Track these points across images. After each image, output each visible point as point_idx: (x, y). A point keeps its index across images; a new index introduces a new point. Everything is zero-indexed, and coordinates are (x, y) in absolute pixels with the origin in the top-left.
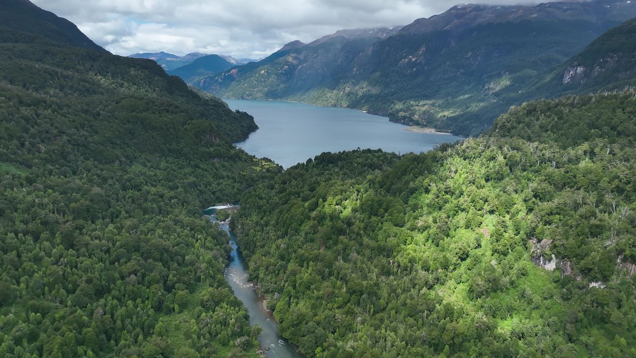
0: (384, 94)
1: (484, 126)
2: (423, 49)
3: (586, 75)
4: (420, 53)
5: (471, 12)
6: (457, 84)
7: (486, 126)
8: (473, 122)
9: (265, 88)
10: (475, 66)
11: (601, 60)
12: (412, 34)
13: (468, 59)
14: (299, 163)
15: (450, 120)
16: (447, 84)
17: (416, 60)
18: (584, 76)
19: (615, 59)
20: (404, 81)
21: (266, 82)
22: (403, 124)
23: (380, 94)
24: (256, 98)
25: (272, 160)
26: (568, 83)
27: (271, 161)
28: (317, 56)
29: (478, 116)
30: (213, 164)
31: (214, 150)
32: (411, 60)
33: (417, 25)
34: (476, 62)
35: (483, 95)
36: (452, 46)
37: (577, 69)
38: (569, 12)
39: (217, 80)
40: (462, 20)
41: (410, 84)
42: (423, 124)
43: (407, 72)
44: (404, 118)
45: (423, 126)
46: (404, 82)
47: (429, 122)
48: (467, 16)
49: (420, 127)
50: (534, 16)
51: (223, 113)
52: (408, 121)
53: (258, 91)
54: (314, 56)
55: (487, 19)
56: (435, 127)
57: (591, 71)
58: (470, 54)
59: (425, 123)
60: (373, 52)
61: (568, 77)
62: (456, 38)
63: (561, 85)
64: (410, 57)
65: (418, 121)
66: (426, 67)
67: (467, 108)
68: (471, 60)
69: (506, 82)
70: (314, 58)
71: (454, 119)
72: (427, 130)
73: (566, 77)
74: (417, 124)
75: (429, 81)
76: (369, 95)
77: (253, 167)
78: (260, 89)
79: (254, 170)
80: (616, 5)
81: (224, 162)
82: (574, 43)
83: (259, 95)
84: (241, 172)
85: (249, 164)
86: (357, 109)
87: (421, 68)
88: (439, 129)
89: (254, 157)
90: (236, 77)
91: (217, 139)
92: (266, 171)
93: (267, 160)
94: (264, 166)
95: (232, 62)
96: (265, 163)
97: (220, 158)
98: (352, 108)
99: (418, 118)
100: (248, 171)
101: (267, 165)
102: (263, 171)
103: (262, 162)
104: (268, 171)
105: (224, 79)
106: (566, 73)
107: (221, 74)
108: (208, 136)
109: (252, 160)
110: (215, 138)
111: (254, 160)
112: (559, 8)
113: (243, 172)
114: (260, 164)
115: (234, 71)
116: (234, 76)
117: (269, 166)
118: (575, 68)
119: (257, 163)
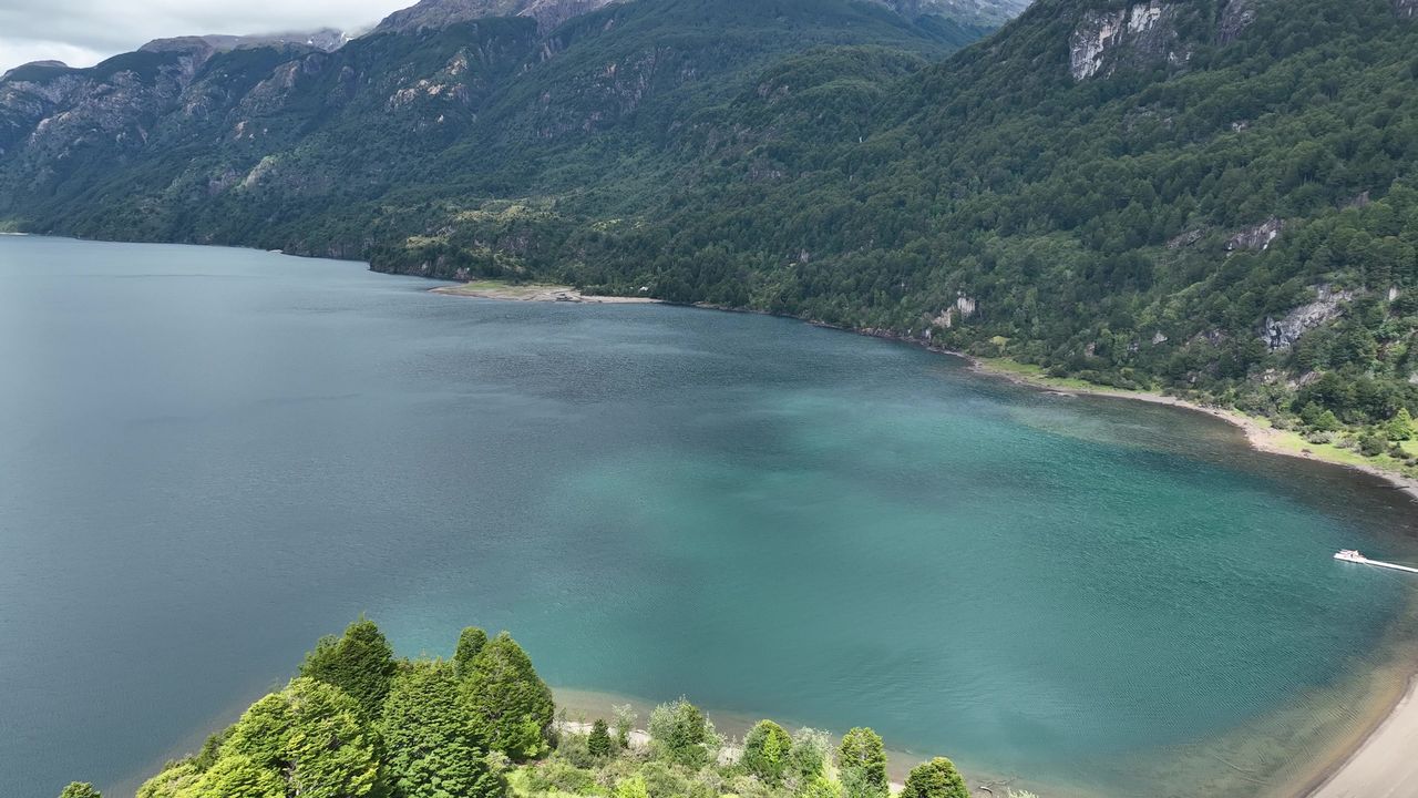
0: (346, 194)
2: (460, 63)
4: (453, 72)
6: (592, 150)
12: (420, 28)
13: (604, 81)
16: (557, 152)
17: (443, 92)
20: (412, 153)
26: (1098, 74)
28: (109, 92)
29: (748, 223)
32: (424, 91)
34: (635, 90)
36: (546, 57)
37: (1128, 19)
41: (431, 160)
42: (516, 272)
43: (416, 125)
44: (431, 254)
45: (517, 279)
46: (408, 157)
47: (536, 264)
49: (506, 281)
52: (447, 263)
56: (570, 280)
58: (612, 68)
59: (519, 269)
60: (300, 79)
61: (1092, 54)
62: (554, 38)
63: (1069, 83)
64: (423, 82)
65: (492, 259)
66: (475, 116)
67: (677, 204)
68: (619, 85)
69: (793, 114)
70: (100, 96)
71: (645, 247)
72: (547, 294)
73: (1082, 54)
74: (491, 272)
75: (495, 150)
76: (292, 198)
86: (249, 245)
87: (460, 117)
88: (596, 283)
98: (232, 243)
99: (487, 249)
106: (1081, 36)
118: (1123, 13)
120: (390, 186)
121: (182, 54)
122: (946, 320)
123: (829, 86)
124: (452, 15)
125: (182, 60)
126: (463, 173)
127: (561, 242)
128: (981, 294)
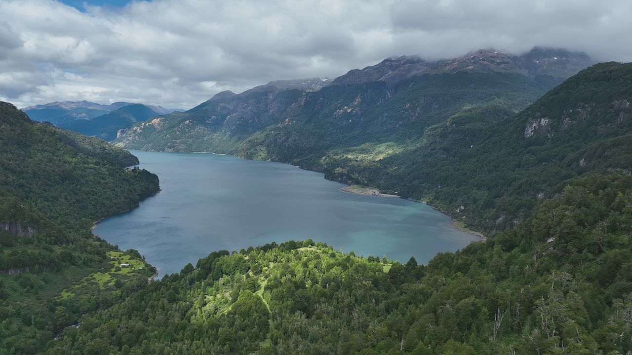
0: (319, 146)
1: (437, 187)
2: (358, 100)
3: (554, 127)
4: (356, 104)
5: (405, 64)
8: (422, 182)
9: (189, 140)
10: (414, 118)
11: (571, 111)
12: (346, 84)
13: (406, 110)
15: (395, 178)
16: (385, 136)
17: (351, 111)
18: (551, 130)
19: (587, 109)
20: (340, 133)
21: (190, 133)
22: (341, 182)
23: (314, 147)
24: (179, 150)
25: (142, 256)
26: (532, 136)
27: (140, 257)
28: (247, 106)
29: (428, 174)
32: (346, 110)
33: (351, 76)
34: (415, 113)
35: (430, 149)
36: (388, 97)
37: (540, 121)
38: (502, 66)
39: (136, 130)
40: (396, 72)
41: (346, 136)
42: (364, 183)
43: (342, 123)
44: (342, 175)
45: (365, 185)
47: (370, 181)
48: (401, 68)
49: (361, 186)
50: (471, 67)
51: (106, 173)
52: (346, 178)
53: (181, 143)
54: (244, 106)
55: (421, 71)
56: (378, 187)
57: (558, 124)
58: (408, 105)
59: (366, 182)
60: (307, 103)
61: (531, 130)
62: (391, 89)
63: (524, 139)
64: (345, 107)
65: (358, 179)
66: (362, 119)
67: (413, 164)
68: (410, 111)
69: (454, 135)
70: (244, 108)
71: (400, 178)
72: (370, 192)
73: (528, 130)
74: (357, 182)
75: (367, 134)
76: (302, 147)
77: (95, 276)
78: (184, 140)
79: (93, 283)
80: (545, 61)
81: (30, 276)
82: (515, 95)
83: (183, 146)
84: (65, 290)
85: (92, 269)
86: (288, 163)
87: (357, 120)
88: (384, 189)
89: (116, 249)
90: (158, 127)
91: (30, 229)
92: (115, 285)
93: (134, 254)
94: (120, 270)
95: (161, 112)
96: (128, 261)
97: (22, 269)
98: (284, 162)
99: (357, 175)
100: (78, 286)
101: (127, 267)
102: (109, 284)
103: (122, 259)
104: (118, 285)
105: (144, 129)
106: (528, 125)
107: (141, 124)
108: (4, 227)
109: (105, 257)
110: (25, 228)
111: (113, 254)
112: (493, 62)
113: (67, 292)
114: (117, 264)
115: (156, 121)
116: (156, 126)
117: (129, 270)
118: (539, 120)
119: (112, 262)
120: (332, 145)
121: (269, 93)
122: (458, 211)
123: (467, 126)
124: (358, 79)
125: (269, 94)
126: (355, 142)
127: (378, 175)
128: (465, 205)
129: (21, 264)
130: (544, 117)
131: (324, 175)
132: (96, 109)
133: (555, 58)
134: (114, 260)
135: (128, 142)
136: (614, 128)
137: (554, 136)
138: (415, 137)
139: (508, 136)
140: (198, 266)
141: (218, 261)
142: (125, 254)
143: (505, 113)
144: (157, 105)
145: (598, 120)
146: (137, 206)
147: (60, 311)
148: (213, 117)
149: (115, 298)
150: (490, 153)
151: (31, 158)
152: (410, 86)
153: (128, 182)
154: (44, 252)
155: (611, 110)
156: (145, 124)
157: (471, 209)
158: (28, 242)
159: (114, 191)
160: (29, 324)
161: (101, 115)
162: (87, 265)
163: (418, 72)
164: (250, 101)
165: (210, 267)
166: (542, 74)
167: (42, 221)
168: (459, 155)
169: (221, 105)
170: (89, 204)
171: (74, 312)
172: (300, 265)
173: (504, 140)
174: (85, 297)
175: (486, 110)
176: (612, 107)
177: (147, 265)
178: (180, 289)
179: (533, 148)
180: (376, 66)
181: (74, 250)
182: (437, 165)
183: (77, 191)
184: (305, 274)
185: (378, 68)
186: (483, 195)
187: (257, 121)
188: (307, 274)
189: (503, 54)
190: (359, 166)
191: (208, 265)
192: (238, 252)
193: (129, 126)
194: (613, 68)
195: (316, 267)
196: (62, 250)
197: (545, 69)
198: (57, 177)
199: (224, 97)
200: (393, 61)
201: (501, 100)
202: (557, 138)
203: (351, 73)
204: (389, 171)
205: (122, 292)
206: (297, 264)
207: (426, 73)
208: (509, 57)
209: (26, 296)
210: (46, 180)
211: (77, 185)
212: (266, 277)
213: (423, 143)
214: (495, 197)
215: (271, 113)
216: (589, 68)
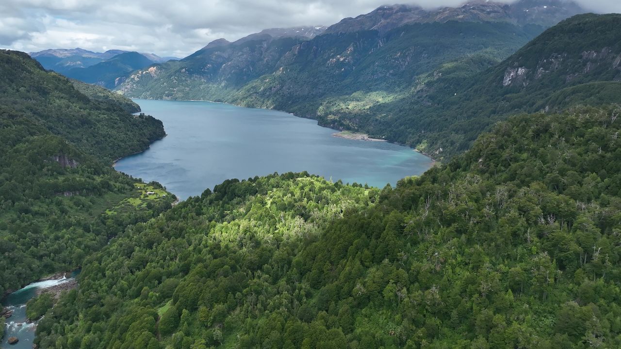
0: (312, 94)
1: (421, 132)
2: (351, 48)
3: (529, 76)
4: (348, 52)
5: (397, 12)
6: (387, 85)
7: (423, 132)
8: (408, 127)
9: (186, 88)
10: (404, 67)
11: (545, 61)
12: (339, 33)
13: (396, 59)
14: (190, 198)
15: (383, 125)
16: (376, 85)
17: (344, 60)
18: (527, 79)
19: (559, 60)
20: (333, 82)
21: (187, 81)
22: (333, 128)
23: (308, 95)
24: (177, 98)
26: (509, 85)
27: (162, 187)
28: (242, 55)
29: (414, 120)
30: (59, 204)
31: (64, 181)
32: (339, 59)
33: (344, 25)
34: (405, 62)
35: (416, 97)
36: (380, 46)
37: (518, 71)
38: (492, 15)
39: (133, 79)
40: (388, 20)
41: (338, 85)
42: (354, 129)
43: (335, 72)
44: (334, 121)
45: (356, 131)
46: (332, 83)
47: (360, 127)
48: (394, 17)
49: (351, 131)
50: (461, 16)
51: (118, 118)
52: (338, 125)
53: (179, 91)
54: (239, 54)
55: (413, 19)
56: (368, 132)
57: (533, 73)
58: (399, 54)
59: (356, 128)
60: (300, 51)
61: (508, 79)
62: (383, 38)
63: (502, 87)
64: (338, 56)
65: (349, 125)
66: (354, 67)
67: (401, 111)
68: (400, 60)
69: (440, 84)
70: (239, 56)
71: (388, 124)
72: (359, 136)
73: (506, 79)
74: (348, 128)
75: (358, 82)
76: (296, 96)
77: (129, 200)
78: (181, 88)
79: (129, 205)
80: (534, 9)
81: (81, 197)
82: (501, 45)
83: (180, 95)
84: (108, 210)
85: (125, 195)
86: (283, 111)
87: (349, 68)
88: (372, 135)
89: (140, 181)
90: (155, 75)
91: (74, 161)
92: (147, 207)
93: (156, 185)
94: (147, 197)
95: (155, 60)
96: (152, 190)
97: (73, 192)
98: (279, 110)
99: (348, 122)
100: (118, 207)
101: (153, 194)
102: (142, 206)
103: (147, 189)
104: (149, 206)
105: (141, 78)
106: (506, 74)
107: (138, 73)
108: (56, 159)
109: (133, 187)
110: (71, 160)
111: (138, 185)
112: (483, 11)
113: (110, 211)
114: (144, 192)
115: (152, 69)
116: (153, 74)
117: (155, 196)
118: (516, 69)
119: (140, 191)
120: (325, 93)
121: (264, 41)
122: (437, 152)
123: (452, 75)
124: (351, 28)
125: (263, 43)
126: (348, 90)
127: (368, 121)
128: (444, 148)
129: (73, 188)
130: (521, 67)
131: (317, 122)
132: (91, 57)
133: (545, 7)
134: (140, 189)
135: (126, 90)
136: (580, 77)
137: (529, 84)
138: (404, 86)
139: (488, 85)
140: (215, 191)
141: (232, 186)
142: (149, 185)
143: (489, 63)
144: (150, 53)
145: (568, 70)
146: (148, 148)
147: (110, 222)
148: (209, 65)
149: (149, 216)
150: (471, 101)
151: (51, 104)
152: (402, 35)
153: (138, 127)
154: (88, 180)
155: (580, 60)
156: (142, 73)
157: (448, 150)
158: (74, 172)
159: (127, 134)
160: (89, 231)
161: (97, 63)
162: (121, 193)
163: (409, 21)
164: (245, 50)
165: (225, 191)
166: (530, 24)
167: (82, 155)
168: (443, 102)
169: (216, 53)
170: (107, 146)
171: (119, 225)
172: (298, 189)
173: (484, 89)
174: (126, 214)
175: (472, 59)
176: (581, 57)
177: (169, 193)
178: (203, 207)
179: (508, 96)
180: (369, 14)
181: (110, 179)
182: (422, 112)
183: (96, 134)
184: (302, 195)
185: (371, 17)
186: (459, 138)
187: (251, 69)
188: (304, 194)
189: (494, 3)
190: (350, 113)
191: (223, 189)
192: (247, 180)
193: (127, 75)
194: (587, 19)
195: (310, 190)
196: (101, 179)
197: (533, 18)
198: (77, 121)
199: (218, 45)
200: (386, 9)
201: (488, 50)
202: (531, 86)
203: (345, 21)
204: (377, 118)
205: (154, 212)
206: (296, 188)
207: (418, 22)
208: (500, 6)
209: (80, 212)
210: (69, 124)
211: (94, 129)
212: (271, 197)
213: (411, 91)
214: (470, 140)
215: (265, 62)
216: (568, 20)
